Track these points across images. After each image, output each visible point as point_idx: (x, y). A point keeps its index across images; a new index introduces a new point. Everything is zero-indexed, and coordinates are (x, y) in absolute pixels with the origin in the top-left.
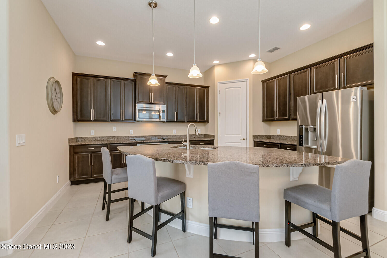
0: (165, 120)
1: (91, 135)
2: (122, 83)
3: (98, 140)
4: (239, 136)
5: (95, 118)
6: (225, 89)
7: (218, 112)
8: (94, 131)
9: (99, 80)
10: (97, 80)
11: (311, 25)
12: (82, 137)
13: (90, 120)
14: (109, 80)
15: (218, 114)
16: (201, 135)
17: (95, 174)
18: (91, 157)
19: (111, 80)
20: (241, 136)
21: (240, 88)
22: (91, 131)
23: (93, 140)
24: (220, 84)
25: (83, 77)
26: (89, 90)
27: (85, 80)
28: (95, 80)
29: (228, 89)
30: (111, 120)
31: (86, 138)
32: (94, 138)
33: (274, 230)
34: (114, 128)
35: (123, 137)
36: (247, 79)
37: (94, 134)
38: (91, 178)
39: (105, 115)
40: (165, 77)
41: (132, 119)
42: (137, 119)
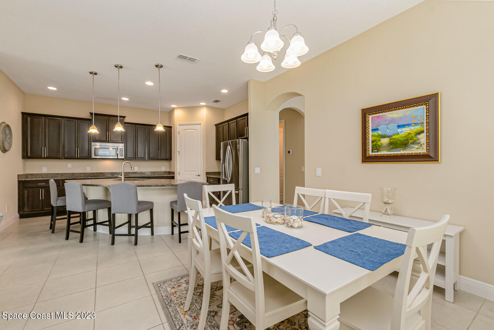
0: (123, 157)
1: (43, 171)
2: (77, 123)
3: (51, 176)
4: (195, 172)
5: (47, 156)
6: (184, 130)
7: (178, 150)
8: (46, 168)
9: (52, 119)
10: (49, 119)
11: (228, 91)
12: (32, 174)
13: (42, 157)
14: (63, 119)
15: (178, 153)
16: (166, 172)
17: (46, 207)
18: (42, 192)
19: (65, 121)
20: (196, 172)
21: (196, 130)
22: (43, 168)
23: (45, 176)
24: (179, 125)
25: (34, 116)
26: (41, 129)
27: (36, 120)
28: (47, 120)
29: (186, 131)
30: (65, 157)
31: (37, 174)
32: (46, 174)
33: (167, 227)
34: (69, 165)
35: (78, 174)
36: (201, 123)
37: (46, 171)
38: (42, 211)
39: (58, 152)
40: (124, 117)
41: (88, 156)
42: (93, 156)
